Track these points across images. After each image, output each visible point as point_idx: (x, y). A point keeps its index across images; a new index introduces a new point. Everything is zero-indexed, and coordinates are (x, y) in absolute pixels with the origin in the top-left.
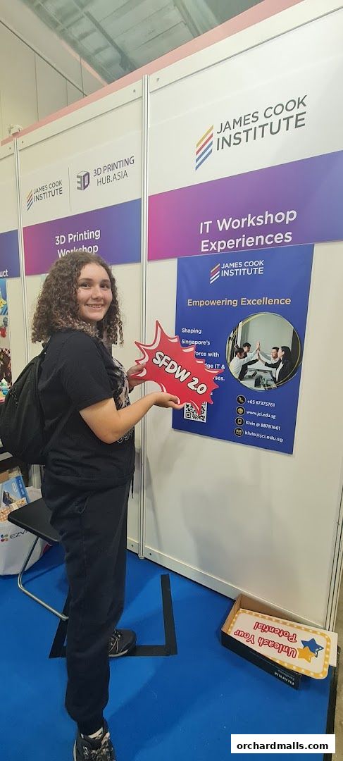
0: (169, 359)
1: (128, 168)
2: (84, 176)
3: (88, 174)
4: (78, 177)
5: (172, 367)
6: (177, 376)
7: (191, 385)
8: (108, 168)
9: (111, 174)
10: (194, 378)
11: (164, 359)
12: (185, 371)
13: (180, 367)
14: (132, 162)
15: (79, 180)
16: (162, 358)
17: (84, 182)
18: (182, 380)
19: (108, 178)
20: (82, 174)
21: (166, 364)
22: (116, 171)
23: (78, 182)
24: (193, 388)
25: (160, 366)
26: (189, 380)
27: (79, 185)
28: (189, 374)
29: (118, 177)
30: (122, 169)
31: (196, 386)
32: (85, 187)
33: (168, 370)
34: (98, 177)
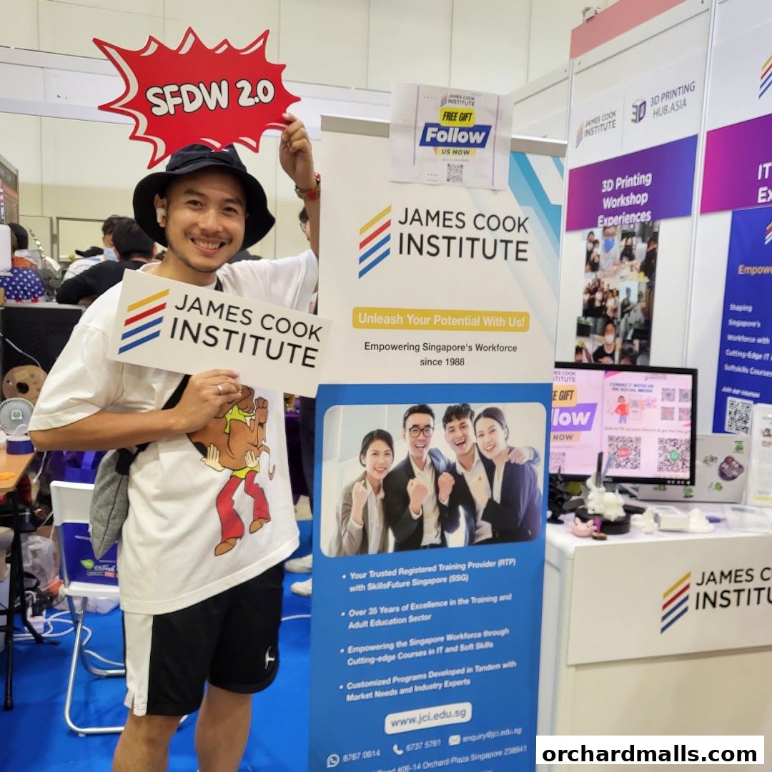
0: (175, 88)
1: (688, 96)
2: (641, 105)
3: (645, 103)
4: (634, 106)
5: (192, 97)
6: (212, 106)
7: (245, 101)
8: (667, 95)
9: (669, 103)
10: (239, 85)
11: (168, 96)
12: (214, 86)
13: (201, 85)
14: (692, 88)
15: (635, 110)
16: (162, 96)
17: (640, 112)
18: (224, 104)
19: (665, 108)
20: (639, 103)
21: (178, 101)
22: (674, 100)
23: (634, 113)
24: (251, 102)
25: (172, 112)
26: (235, 93)
27: (634, 117)
28: (224, 84)
29: (676, 107)
30: (680, 98)
31: (253, 94)
32: (640, 119)
33: (190, 107)
34: (655, 107)
